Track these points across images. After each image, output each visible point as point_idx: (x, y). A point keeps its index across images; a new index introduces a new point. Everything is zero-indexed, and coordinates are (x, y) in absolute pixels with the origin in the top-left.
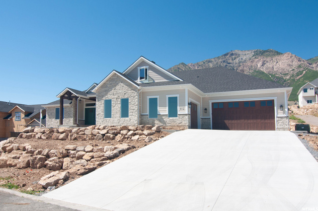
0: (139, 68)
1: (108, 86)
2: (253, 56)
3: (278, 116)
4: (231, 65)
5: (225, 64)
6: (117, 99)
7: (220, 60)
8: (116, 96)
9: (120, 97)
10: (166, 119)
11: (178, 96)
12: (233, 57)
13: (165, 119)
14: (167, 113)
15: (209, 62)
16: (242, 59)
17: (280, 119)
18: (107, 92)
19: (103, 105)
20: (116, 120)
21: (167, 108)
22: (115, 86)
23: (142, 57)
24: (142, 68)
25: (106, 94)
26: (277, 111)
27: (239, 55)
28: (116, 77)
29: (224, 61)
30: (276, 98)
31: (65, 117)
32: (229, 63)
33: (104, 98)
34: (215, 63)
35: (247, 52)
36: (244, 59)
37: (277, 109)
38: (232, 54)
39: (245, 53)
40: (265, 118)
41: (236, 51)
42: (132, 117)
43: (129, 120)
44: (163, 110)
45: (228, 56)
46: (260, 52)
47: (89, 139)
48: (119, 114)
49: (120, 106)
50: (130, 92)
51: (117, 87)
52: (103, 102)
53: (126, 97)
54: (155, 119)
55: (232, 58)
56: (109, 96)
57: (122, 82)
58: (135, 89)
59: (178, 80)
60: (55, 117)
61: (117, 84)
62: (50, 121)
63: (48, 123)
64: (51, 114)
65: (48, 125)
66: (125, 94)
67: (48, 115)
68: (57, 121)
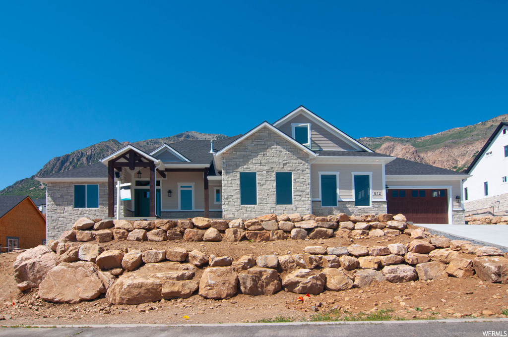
0: (294, 126)
1: (250, 148)
3: (454, 209)
6: (268, 172)
8: (266, 168)
9: (276, 169)
10: (352, 208)
11: (370, 174)
13: (350, 209)
14: (353, 199)
17: (455, 213)
18: (246, 159)
19: (238, 182)
20: (267, 208)
21: (353, 191)
22: (265, 149)
23: (302, 108)
24: (300, 125)
25: (245, 162)
26: (453, 203)
28: (267, 135)
30: (451, 186)
31: (101, 204)
33: (241, 170)
37: (453, 201)
38: (188, 136)
40: (437, 212)
41: (194, 133)
42: (300, 203)
43: (294, 209)
44: (346, 195)
47: (279, 238)
48: (273, 199)
49: (275, 184)
50: (295, 161)
51: (269, 152)
52: (238, 176)
53: (287, 169)
54: (333, 207)
56: (251, 166)
57: (278, 144)
58: (304, 157)
59: (364, 151)
60: (73, 203)
61: (269, 147)
62: (58, 211)
63: (54, 215)
64: (62, 196)
65: (53, 218)
66: (285, 164)
67: (53, 198)
68: (79, 212)
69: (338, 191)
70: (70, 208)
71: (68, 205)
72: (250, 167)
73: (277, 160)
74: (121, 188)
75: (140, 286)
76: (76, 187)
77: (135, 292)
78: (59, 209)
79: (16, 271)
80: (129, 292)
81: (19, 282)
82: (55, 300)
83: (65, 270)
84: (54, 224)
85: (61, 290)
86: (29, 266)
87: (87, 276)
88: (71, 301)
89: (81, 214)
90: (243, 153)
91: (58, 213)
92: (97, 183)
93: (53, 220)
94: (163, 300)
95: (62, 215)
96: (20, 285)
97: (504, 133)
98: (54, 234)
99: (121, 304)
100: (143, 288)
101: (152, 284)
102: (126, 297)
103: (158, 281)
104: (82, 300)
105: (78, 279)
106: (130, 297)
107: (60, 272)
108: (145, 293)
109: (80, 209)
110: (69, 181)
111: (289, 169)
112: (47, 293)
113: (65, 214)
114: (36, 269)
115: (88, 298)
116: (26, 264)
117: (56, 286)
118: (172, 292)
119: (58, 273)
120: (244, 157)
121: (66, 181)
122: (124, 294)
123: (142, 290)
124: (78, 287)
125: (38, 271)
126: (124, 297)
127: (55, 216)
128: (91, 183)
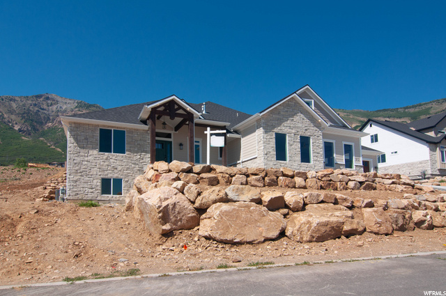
1: (282, 113)
2: (76, 107)
4: (45, 112)
5: (37, 109)
6: (295, 135)
7: (30, 102)
8: (294, 131)
9: (300, 133)
12: (49, 102)
14: (344, 163)
15: (11, 100)
16: (61, 107)
18: (280, 122)
19: (274, 140)
21: (344, 156)
22: (293, 116)
23: (308, 87)
24: (306, 100)
25: (279, 125)
27: (57, 101)
28: (294, 104)
29: (35, 105)
30: (372, 159)
31: (130, 151)
32: (43, 109)
34: (21, 104)
35: (68, 101)
36: (64, 108)
38: (48, 98)
39: (65, 101)
41: (54, 96)
42: (317, 162)
44: (339, 159)
45: (41, 99)
46: (85, 104)
48: (298, 157)
49: (299, 145)
50: (312, 128)
51: (296, 118)
52: (274, 135)
53: (307, 134)
55: (48, 104)
57: (302, 113)
58: (319, 126)
59: (347, 127)
60: (99, 147)
61: (295, 114)
62: (81, 154)
63: (76, 158)
64: (86, 139)
65: (75, 161)
66: (306, 130)
67: (77, 140)
68: (105, 157)
69: (334, 155)
70: (96, 152)
71: (93, 148)
72: (282, 129)
73: (301, 125)
74: (211, 135)
75: (326, 224)
76: (101, 130)
77: (323, 229)
78: (83, 152)
79: (159, 213)
80: (318, 230)
81: (163, 225)
82: (235, 241)
83: (238, 210)
84: (77, 168)
85: (239, 230)
86: (171, 207)
87: (264, 216)
88: (254, 241)
89: (107, 159)
90: (277, 116)
91: (82, 156)
92: (124, 128)
93: (76, 164)
94: (343, 237)
95: (86, 159)
96: (164, 227)
97: (371, 126)
98: (75, 178)
99: (310, 241)
100: (329, 226)
101: (337, 222)
102: (316, 235)
103: (341, 220)
104: (267, 240)
105: (256, 218)
106: (319, 235)
107: (232, 212)
108: (330, 231)
109: (106, 154)
110: (94, 123)
111: (309, 134)
112: (224, 234)
113: (89, 158)
114: (177, 210)
115: (274, 237)
116: (168, 205)
117: (231, 226)
118: (352, 230)
119: (231, 212)
120: (278, 119)
121: (92, 123)
122: (314, 232)
123: (328, 228)
124: (259, 227)
125: (179, 213)
126: (314, 235)
127: (78, 159)
128: (118, 128)
